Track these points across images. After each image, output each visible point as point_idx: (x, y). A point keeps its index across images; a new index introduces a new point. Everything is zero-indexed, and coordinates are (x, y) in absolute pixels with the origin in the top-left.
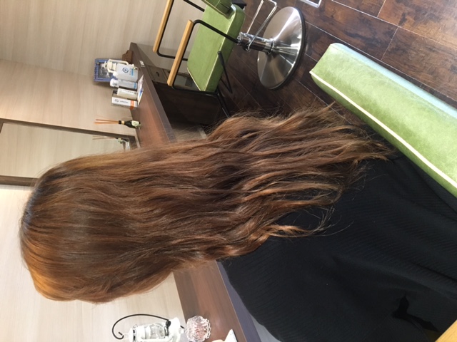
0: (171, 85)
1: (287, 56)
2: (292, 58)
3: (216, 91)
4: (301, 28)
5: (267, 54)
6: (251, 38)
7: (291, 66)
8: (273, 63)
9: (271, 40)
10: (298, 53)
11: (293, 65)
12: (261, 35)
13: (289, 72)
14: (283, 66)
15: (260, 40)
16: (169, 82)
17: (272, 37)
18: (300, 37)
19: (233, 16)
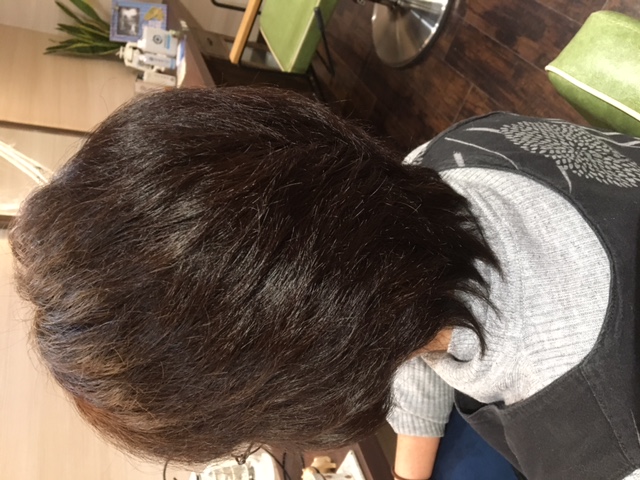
0: (236, 62)
1: (424, 14)
2: (432, 18)
3: (308, 72)
5: (391, 9)
7: (429, 32)
8: (400, 26)
10: (443, 9)
11: (433, 30)
13: (427, 42)
14: (416, 30)
16: (233, 56)
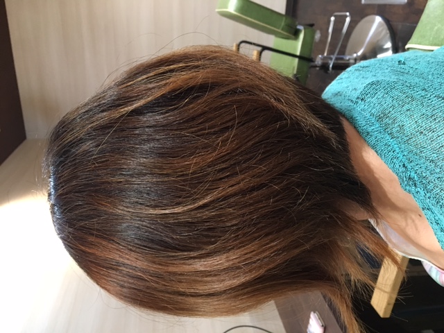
4: (389, 35)
6: (331, 59)
9: (355, 55)
12: (342, 52)
15: (342, 59)
17: (355, 53)
18: (389, 45)
19: (302, 36)
